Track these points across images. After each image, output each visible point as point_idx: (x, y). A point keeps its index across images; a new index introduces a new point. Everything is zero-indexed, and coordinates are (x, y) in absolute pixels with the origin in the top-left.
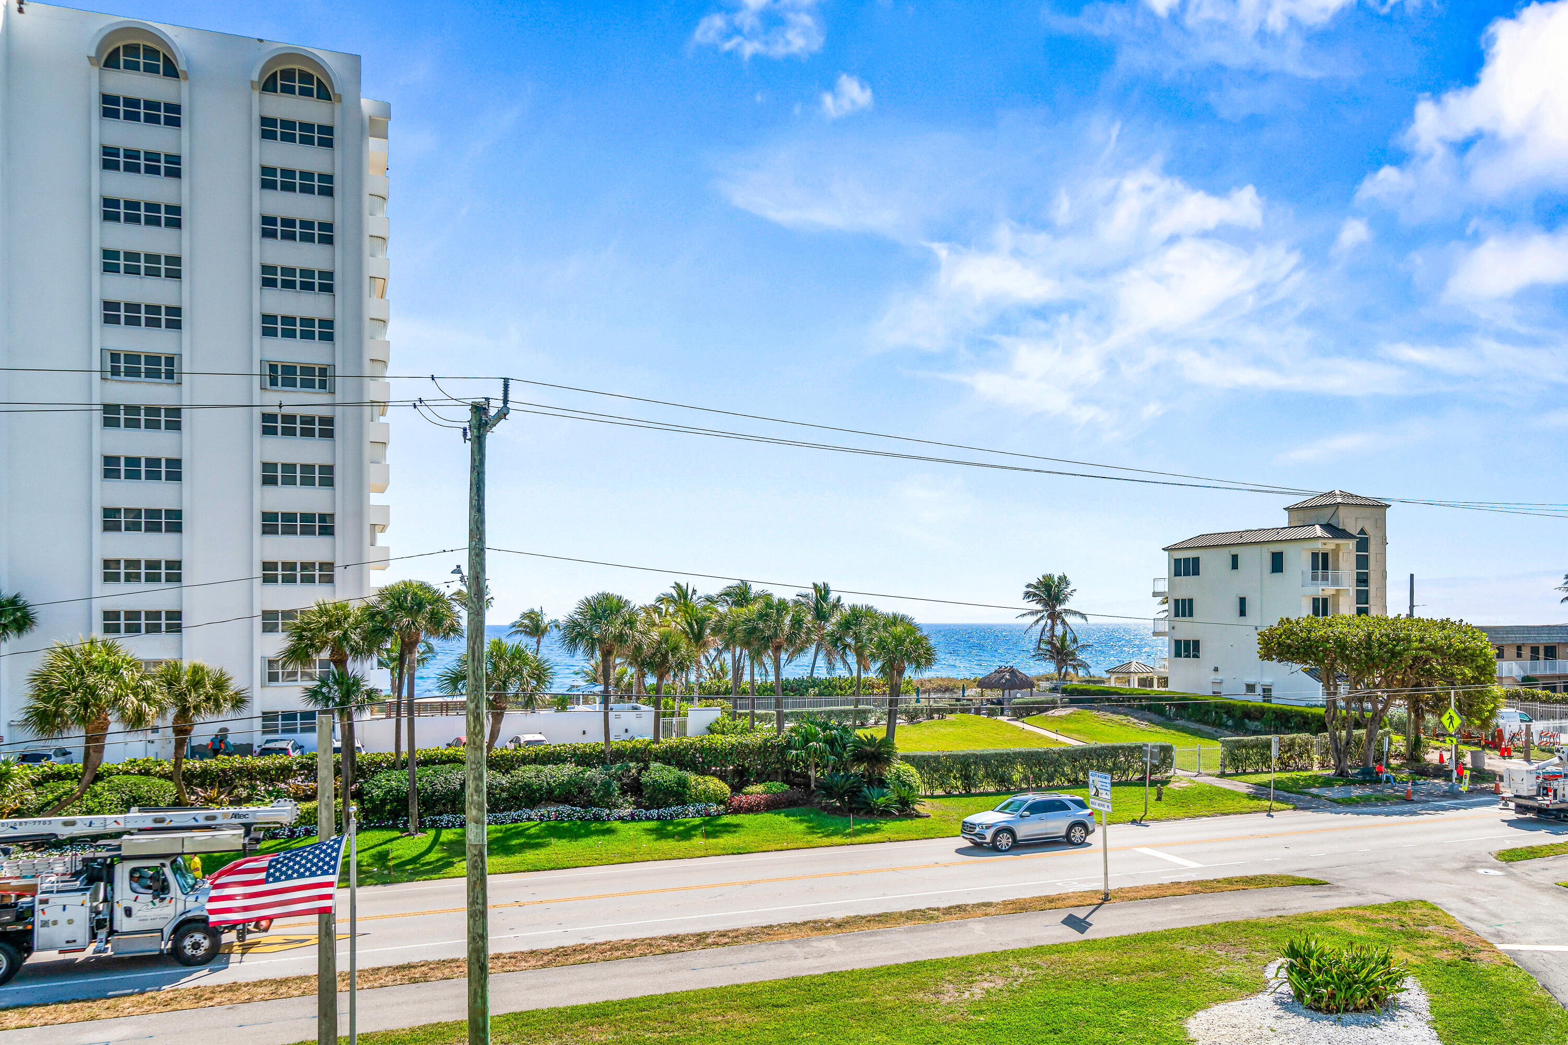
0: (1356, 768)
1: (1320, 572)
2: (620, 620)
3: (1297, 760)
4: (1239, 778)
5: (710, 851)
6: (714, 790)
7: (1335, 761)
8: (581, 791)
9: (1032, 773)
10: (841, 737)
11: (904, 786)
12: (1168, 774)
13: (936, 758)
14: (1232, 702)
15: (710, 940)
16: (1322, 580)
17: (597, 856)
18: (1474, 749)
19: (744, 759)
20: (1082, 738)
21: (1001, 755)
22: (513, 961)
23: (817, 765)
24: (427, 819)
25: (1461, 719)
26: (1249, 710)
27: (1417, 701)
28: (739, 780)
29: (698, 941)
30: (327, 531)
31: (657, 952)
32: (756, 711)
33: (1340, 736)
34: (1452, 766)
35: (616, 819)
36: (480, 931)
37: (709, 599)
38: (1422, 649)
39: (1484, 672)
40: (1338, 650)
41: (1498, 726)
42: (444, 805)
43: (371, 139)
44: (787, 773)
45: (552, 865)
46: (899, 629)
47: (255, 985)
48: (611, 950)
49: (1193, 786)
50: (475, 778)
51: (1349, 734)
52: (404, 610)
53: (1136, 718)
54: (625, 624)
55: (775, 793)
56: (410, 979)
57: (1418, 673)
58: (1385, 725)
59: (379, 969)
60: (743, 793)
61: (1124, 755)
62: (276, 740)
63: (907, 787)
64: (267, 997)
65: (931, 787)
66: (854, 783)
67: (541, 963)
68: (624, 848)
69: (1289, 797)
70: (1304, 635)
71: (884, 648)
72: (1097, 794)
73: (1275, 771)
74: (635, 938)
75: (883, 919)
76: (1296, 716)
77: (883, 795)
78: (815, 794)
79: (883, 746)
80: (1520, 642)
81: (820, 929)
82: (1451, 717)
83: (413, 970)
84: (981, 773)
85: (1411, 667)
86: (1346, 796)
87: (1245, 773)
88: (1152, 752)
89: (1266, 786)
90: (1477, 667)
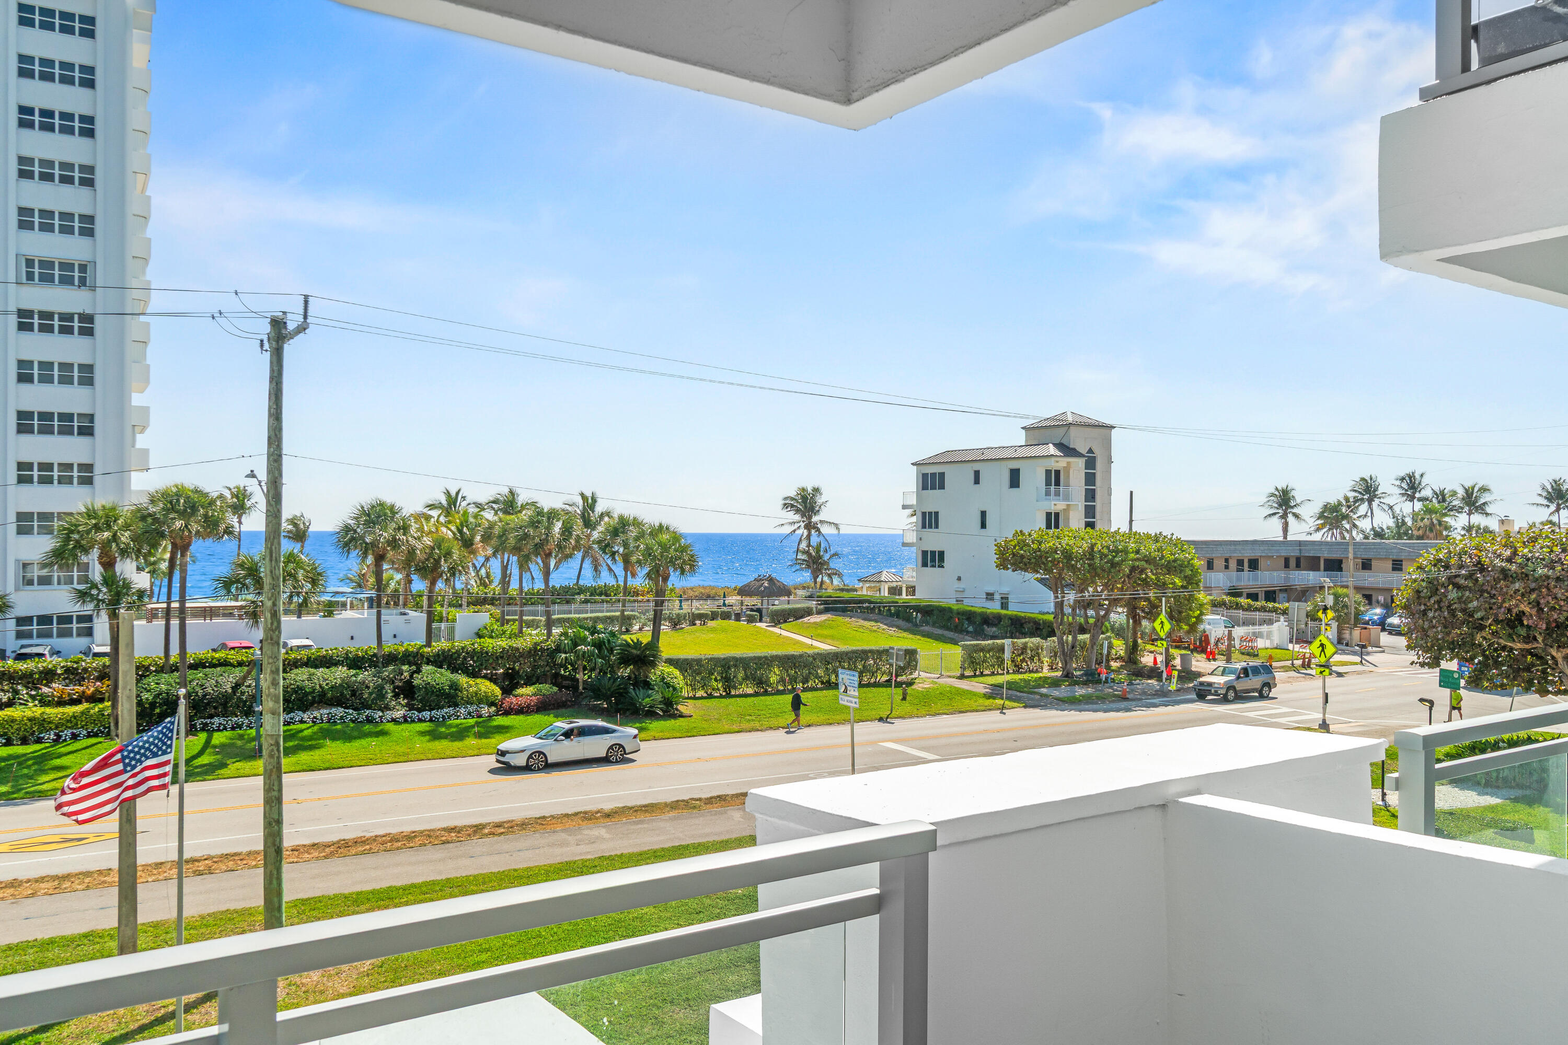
0: (1080, 670)
1: (1053, 488)
2: (394, 525)
3: (1029, 663)
4: (976, 679)
5: (483, 751)
6: (485, 692)
7: (1062, 664)
8: (354, 693)
9: (788, 675)
10: (609, 641)
11: (668, 687)
12: (913, 676)
13: (698, 661)
14: (973, 609)
15: (486, 831)
16: (1055, 495)
17: (371, 756)
18: (1183, 652)
19: (515, 662)
20: (836, 643)
21: (759, 658)
22: (296, 853)
23: (585, 668)
24: (198, 723)
25: (1170, 623)
26: (988, 617)
27: (1135, 608)
28: (510, 683)
29: (475, 832)
30: (87, 431)
31: (436, 843)
32: (525, 618)
33: (1067, 640)
34: (1163, 668)
35: (389, 721)
36: (276, 817)
37: (478, 505)
38: (1137, 559)
39: (1191, 580)
40: (1065, 561)
41: (1205, 631)
42: (215, 708)
43: (135, 31)
44: (557, 675)
45: (327, 765)
46: (664, 537)
47: (37, 881)
48: (391, 841)
49: (935, 686)
50: (272, 672)
51: (1075, 638)
52: (176, 512)
53: (885, 624)
54: (399, 529)
55: (544, 695)
56: (194, 872)
57: (1135, 582)
58: (1107, 631)
59: (162, 863)
60: (513, 695)
61: (873, 659)
62: (31, 646)
63: (671, 689)
64: (50, 892)
65: (694, 689)
66: (620, 685)
67: (324, 854)
68: (398, 748)
69: (1020, 697)
70: (1035, 546)
71: (650, 555)
72: (846, 691)
73: (1008, 673)
74: (414, 830)
75: (649, 809)
76: (1029, 623)
77: (649, 696)
78: (584, 695)
79: (649, 649)
80: (1227, 555)
81: (590, 819)
82: (1162, 623)
83: (197, 864)
84: (741, 675)
85: (1128, 576)
86: (1072, 695)
87: (982, 675)
88: (897, 654)
89: (1000, 686)
90: (1186, 577)
